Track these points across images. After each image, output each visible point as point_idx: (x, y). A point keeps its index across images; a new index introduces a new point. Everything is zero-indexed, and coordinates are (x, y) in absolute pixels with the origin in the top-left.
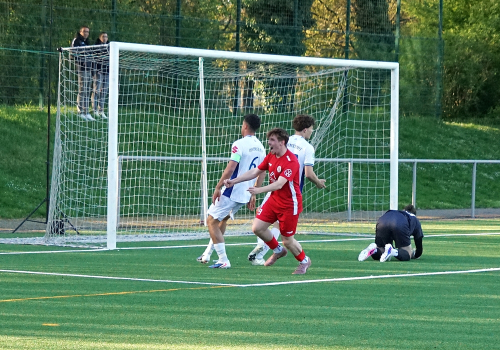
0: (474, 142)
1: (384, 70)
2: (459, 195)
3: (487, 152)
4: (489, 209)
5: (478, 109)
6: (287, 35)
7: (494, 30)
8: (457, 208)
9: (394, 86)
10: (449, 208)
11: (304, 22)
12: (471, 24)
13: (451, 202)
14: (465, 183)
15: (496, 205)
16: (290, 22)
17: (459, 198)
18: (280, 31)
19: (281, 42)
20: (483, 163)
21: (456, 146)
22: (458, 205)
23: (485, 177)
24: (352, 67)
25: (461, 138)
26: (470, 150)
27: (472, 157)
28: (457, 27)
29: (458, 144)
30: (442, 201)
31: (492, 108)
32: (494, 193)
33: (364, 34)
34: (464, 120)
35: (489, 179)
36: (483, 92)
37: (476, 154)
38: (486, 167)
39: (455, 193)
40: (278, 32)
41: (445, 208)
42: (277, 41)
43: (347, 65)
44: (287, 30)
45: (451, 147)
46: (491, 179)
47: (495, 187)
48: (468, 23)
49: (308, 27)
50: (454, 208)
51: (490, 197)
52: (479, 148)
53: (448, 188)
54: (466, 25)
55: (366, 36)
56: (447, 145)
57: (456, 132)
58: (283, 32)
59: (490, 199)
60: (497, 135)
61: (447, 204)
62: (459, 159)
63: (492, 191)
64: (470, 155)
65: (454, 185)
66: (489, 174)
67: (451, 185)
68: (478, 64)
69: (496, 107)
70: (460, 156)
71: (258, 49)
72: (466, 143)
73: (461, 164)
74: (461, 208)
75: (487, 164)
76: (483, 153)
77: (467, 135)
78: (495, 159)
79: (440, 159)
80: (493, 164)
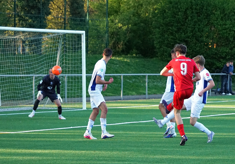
0: (123, 66)
1: (79, 34)
2: (116, 90)
3: (129, 70)
4: (130, 96)
5: (125, 51)
6: (38, 19)
7: (132, 16)
8: (115, 96)
9: (83, 42)
10: (112, 96)
11: (46, 13)
12: (121, 13)
13: (112, 93)
14: (119, 84)
15: (133, 94)
16: (39, 13)
17: (116, 91)
18: (35, 17)
19: (36, 22)
20: (127, 75)
21: (115, 68)
22: (116, 94)
23: (128, 82)
24: (64, 33)
25: (117, 64)
26: (121, 69)
27: (122, 72)
28: (115, 14)
29: (116, 67)
30: (108, 93)
31: (131, 50)
32: (132, 89)
33: (73, 18)
34: (119, 56)
35: (130, 82)
36: (127, 43)
37: (124, 71)
38: (129, 77)
39: (115, 89)
40: (34, 18)
41: (109, 96)
42: (34, 22)
43: (61, 32)
44: (38, 17)
45: (113, 68)
46: (131, 83)
47: (132, 86)
48: (120, 12)
49: (48, 15)
50: (114, 96)
51: (130, 90)
52: (125, 68)
53: (111, 87)
54: (119, 13)
55: (74, 19)
56: (111, 67)
57: (115, 62)
58: (36, 18)
59: (130, 91)
60: (133, 63)
61: (111, 94)
62: (116, 74)
63: (131, 88)
64: (121, 72)
65: (114, 86)
66: (130, 80)
67: (113, 85)
68: (124, 31)
69: (133, 50)
70: (117, 72)
71: (25, 25)
72: (120, 66)
73: (117, 76)
74: (117, 96)
75: (129, 76)
76: (127, 71)
77: (120, 63)
78: (132, 73)
79: (108, 74)
80: (132, 76)
